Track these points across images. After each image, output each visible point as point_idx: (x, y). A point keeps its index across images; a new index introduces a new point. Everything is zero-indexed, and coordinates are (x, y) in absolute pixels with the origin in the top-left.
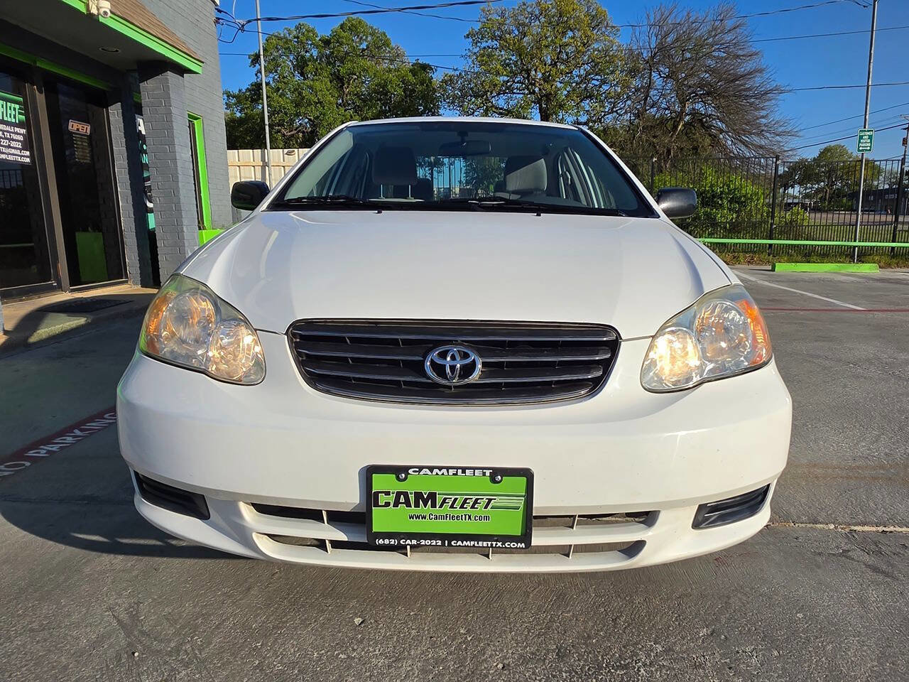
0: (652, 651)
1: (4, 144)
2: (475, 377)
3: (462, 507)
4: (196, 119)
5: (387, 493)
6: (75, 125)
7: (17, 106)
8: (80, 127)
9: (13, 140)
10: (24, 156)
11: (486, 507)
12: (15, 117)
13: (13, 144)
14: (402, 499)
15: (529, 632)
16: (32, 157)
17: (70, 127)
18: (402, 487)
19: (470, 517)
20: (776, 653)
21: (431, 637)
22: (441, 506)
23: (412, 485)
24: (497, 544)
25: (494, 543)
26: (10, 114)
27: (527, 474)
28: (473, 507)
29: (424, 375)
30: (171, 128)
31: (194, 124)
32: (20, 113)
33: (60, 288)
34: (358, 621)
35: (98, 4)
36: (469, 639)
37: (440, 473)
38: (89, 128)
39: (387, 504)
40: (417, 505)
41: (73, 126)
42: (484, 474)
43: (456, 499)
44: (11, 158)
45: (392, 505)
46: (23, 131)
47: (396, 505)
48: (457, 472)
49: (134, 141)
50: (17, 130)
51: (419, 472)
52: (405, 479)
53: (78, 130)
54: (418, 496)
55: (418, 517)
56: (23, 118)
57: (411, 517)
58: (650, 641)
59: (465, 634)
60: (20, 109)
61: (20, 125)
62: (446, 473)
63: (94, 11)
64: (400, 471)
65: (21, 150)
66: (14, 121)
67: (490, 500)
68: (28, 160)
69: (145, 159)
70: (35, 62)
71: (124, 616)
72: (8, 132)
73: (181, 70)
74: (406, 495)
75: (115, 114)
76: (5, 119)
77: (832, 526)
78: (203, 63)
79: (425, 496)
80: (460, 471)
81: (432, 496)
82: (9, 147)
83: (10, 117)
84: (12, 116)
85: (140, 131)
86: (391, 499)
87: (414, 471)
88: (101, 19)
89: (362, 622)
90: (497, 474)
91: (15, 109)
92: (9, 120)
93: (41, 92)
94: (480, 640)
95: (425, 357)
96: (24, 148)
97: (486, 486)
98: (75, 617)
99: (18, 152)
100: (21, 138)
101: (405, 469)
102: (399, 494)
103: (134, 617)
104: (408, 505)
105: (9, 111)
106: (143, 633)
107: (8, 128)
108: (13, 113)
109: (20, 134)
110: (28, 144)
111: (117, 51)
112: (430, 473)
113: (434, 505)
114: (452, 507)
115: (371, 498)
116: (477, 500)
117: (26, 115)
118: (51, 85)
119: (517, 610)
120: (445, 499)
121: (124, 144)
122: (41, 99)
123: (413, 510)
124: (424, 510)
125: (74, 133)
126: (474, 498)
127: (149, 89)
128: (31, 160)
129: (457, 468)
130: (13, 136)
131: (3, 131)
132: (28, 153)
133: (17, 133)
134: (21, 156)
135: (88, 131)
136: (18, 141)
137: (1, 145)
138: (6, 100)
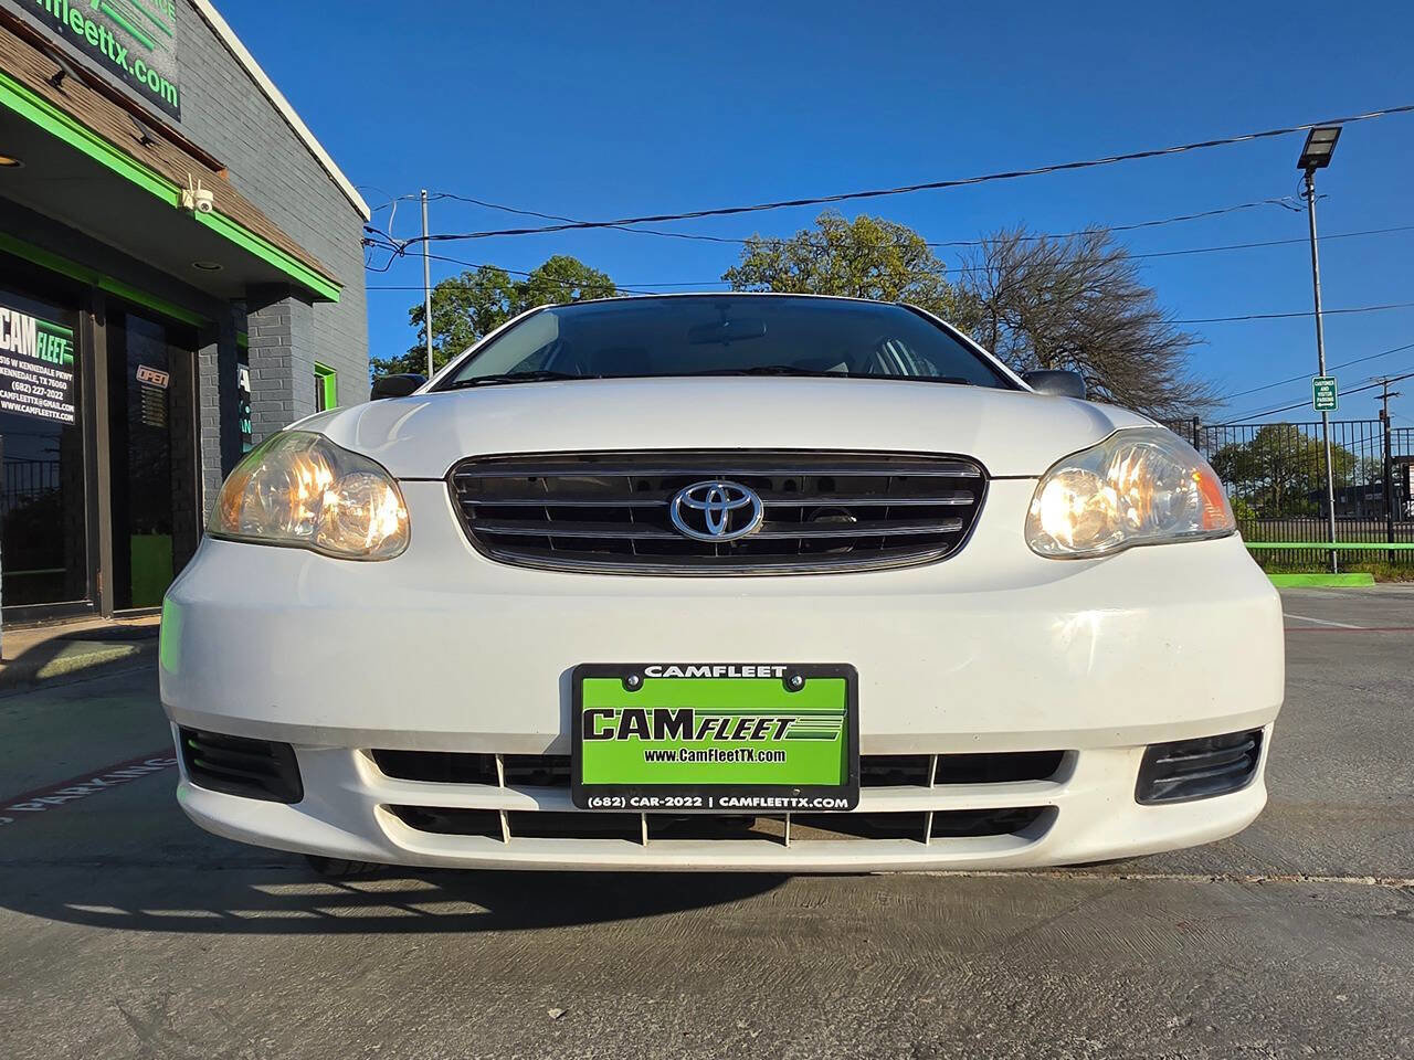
0: (1085, 1048)
1: (38, 393)
2: (754, 529)
3: (737, 736)
4: (327, 373)
5: (609, 713)
6: (147, 373)
7: (64, 342)
8: (154, 375)
9: (52, 388)
10: (65, 412)
11: (778, 736)
12: (58, 356)
13: (51, 393)
14: (634, 724)
15: (860, 1025)
16: (77, 414)
17: (139, 376)
18: (633, 701)
19: (750, 756)
20: (1309, 1050)
21: (685, 1034)
22: (700, 737)
23: (650, 699)
24: (798, 802)
25: (794, 801)
26: (52, 352)
27: (846, 673)
28: (755, 736)
29: (670, 528)
30: (289, 376)
31: (323, 381)
32: (66, 352)
33: (97, 610)
34: (554, 1013)
35: (195, 194)
36: (754, 1036)
37: (698, 674)
38: (167, 378)
39: (608, 734)
40: (659, 735)
41: (144, 374)
42: (773, 676)
43: (726, 722)
44: (45, 413)
45: (616, 734)
46: (68, 376)
47: (623, 735)
48: (727, 670)
49: (232, 399)
50: (60, 374)
51: (663, 672)
52: (638, 687)
53: (151, 379)
54: (662, 716)
55: (661, 757)
56: (70, 358)
57: (649, 757)
58: (1079, 1036)
59: (745, 1029)
60: (68, 345)
61: (65, 367)
62: (708, 674)
63: (189, 204)
64: (629, 674)
65: (61, 402)
66: (56, 361)
67: (784, 723)
68: (71, 418)
69: (247, 427)
70: (97, 282)
71: (140, 1012)
72: (45, 376)
73: (310, 297)
74: (640, 714)
75: (208, 359)
76: (44, 358)
77: (1371, 881)
78: (342, 286)
79: (674, 717)
80: (731, 669)
81: (686, 716)
82: (44, 397)
83: (52, 355)
84: (55, 355)
85: (243, 387)
86: (615, 723)
87: (653, 672)
88: (199, 217)
89: (561, 1015)
90: (794, 676)
91: (59, 345)
92: (50, 359)
93: (101, 324)
94: (772, 1037)
95: (670, 500)
96: (66, 401)
97: (775, 697)
98: (54, 1014)
99: (56, 406)
100: (64, 386)
101: (639, 669)
102: (628, 714)
103: (159, 1012)
104: (645, 735)
105: (50, 348)
106: (171, 1034)
107: (45, 371)
109: (63, 380)
110: (72, 395)
111: (218, 268)
112: (682, 675)
113: (688, 735)
114: (719, 736)
115: (579, 723)
116: (762, 722)
117: (76, 354)
118: (117, 315)
119: (836, 995)
120: (708, 722)
121: (217, 402)
122: (100, 332)
123: (653, 744)
124: (671, 743)
125: (144, 384)
126: (757, 719)
127: (260, 323)
128: (76, 419)
129: (727, 665)
130: (53, 383)
131: (39, 375)
132: (71, 408)
133: (58, 379)
134: (61, 412)
135: (166, 383)
136: (59, 390)
137: (32, 395)
138: (49, 332)
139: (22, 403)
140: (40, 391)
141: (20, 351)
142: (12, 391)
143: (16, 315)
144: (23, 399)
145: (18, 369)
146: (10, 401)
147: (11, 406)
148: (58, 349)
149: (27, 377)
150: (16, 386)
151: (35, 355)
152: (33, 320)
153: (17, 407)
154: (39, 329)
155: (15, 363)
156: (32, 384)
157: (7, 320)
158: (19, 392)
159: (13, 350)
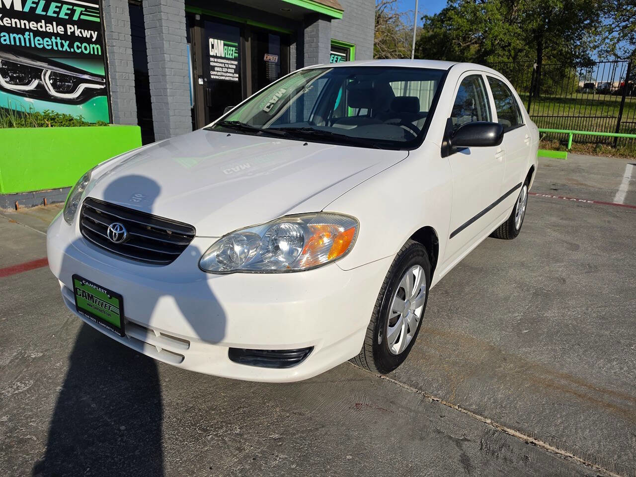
4: (352, 46)
6: (269, 57)
8: (271, 58)
9: (230, 68)
10: (235, 77)
13: (229, 70)
16: (239, 78)
17: (265, 58)
31: (350, 50)
32: (235, 53)
38: (277, 58)
41: (267, 57)
44: (227, 78)
46: (236, 63)
50: (233, 62)
53: (270, 59)
56: (237, 55)
61: (235, 59)
65: (233, 73)
66: (231, 57)
68: (237, 79)
70: (246, 22)
72: (227, 64)
73: (329, 18)
75: (293, 48)
76: (227, 56)
78: (343, 11)
82: (227, 72)
91: (232, 50)
92: (229, 57)
96: (235, 72)
99: (231, 75)
100: (234, 67)
105: (229, 52)
107: (227, 62)
108: (231, 52)
109: (234, 65)
110: (238, 70)
117: (239, 53)
122: (248, 45)
125: (267, 62)
130: (230, 66)
131: (225, 63)
132: (237, 75)
133: (232, 64)
134: (233, 77)
135: (276, 61)
136: (232, 68)
137: (222, 72)
138: (228, 45)
139: (218, 76)
140: (225, 70)
141: (217, 55)
142: (215, 71)
143: (216, 40)
144: (219, 74)
145: (217, 62)
146: (214, 75)
147: (215, 77)
148: (232, 52)
149: (220, 65)
150: (216, 69)
151: (223, 56)
152: (222, 42)
153: (217, 77)
154: (225, 45)
155: (216, 60)
156: (222, 67)
157: (213, 43)
158: (218, 71)
159: (215, 55)
